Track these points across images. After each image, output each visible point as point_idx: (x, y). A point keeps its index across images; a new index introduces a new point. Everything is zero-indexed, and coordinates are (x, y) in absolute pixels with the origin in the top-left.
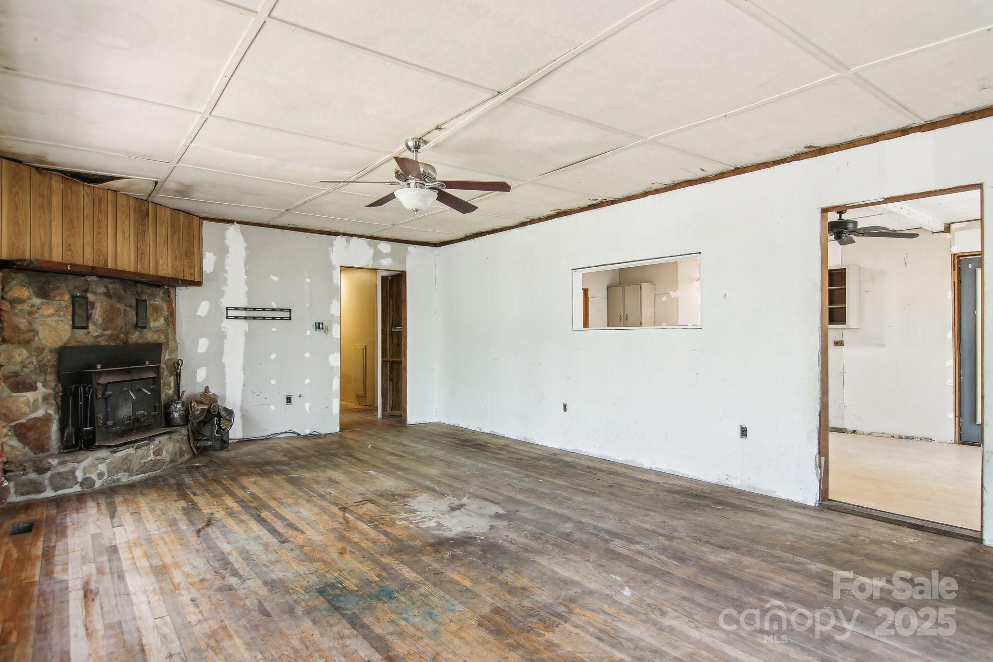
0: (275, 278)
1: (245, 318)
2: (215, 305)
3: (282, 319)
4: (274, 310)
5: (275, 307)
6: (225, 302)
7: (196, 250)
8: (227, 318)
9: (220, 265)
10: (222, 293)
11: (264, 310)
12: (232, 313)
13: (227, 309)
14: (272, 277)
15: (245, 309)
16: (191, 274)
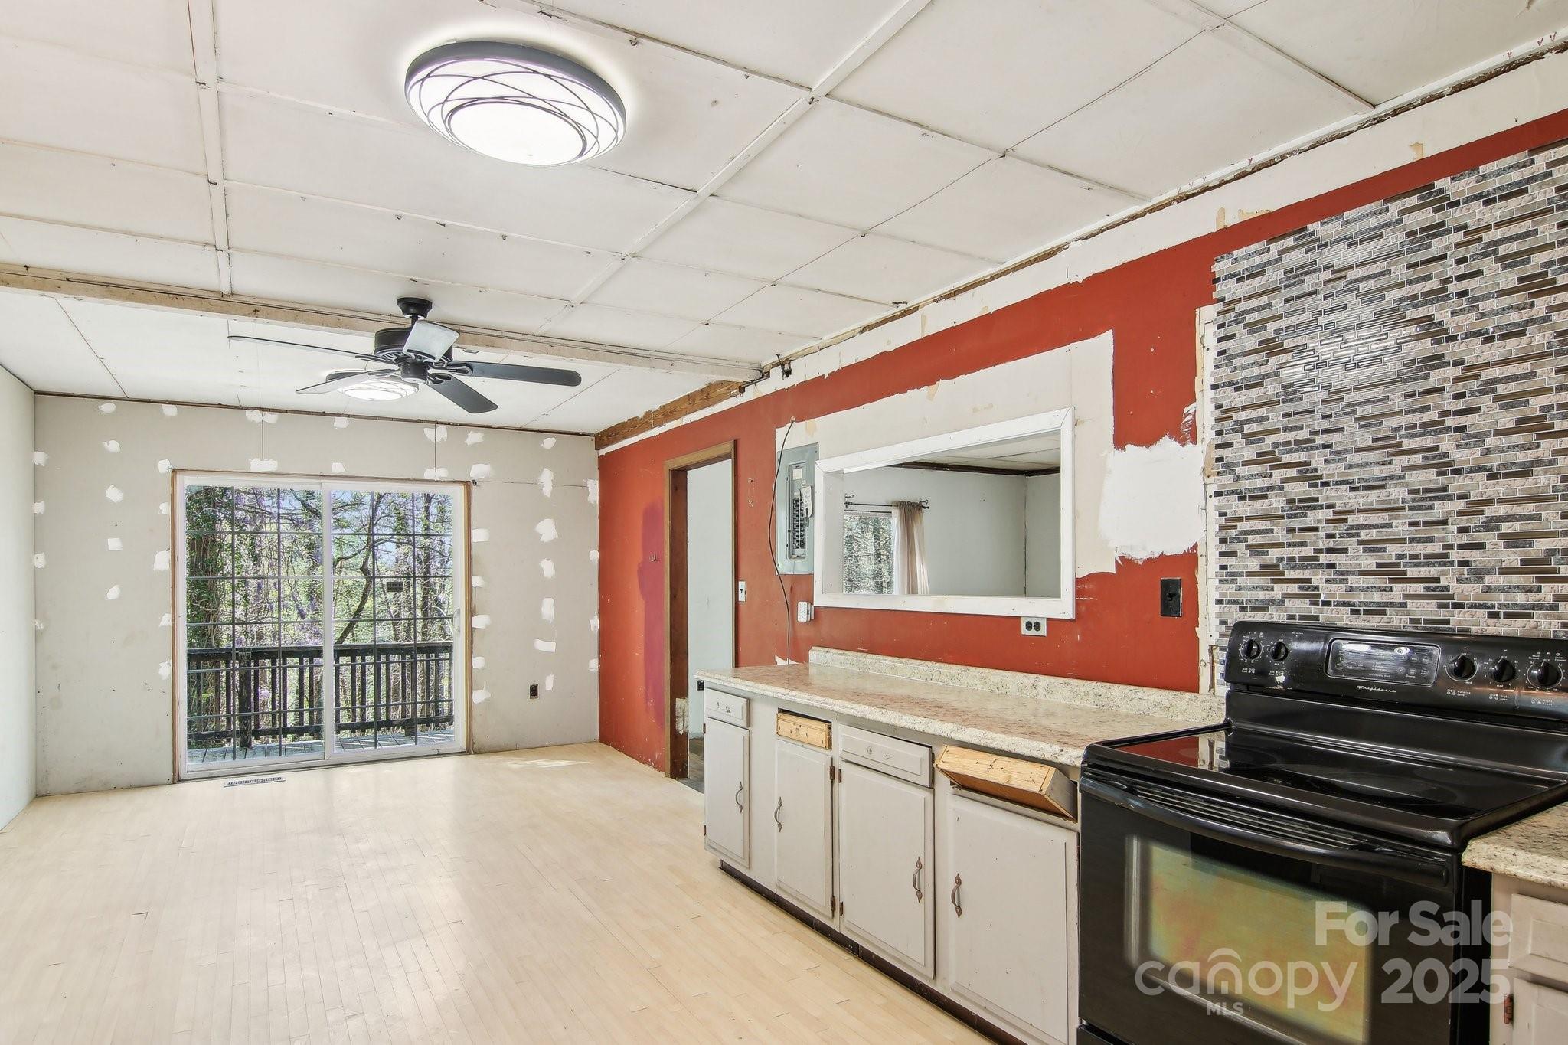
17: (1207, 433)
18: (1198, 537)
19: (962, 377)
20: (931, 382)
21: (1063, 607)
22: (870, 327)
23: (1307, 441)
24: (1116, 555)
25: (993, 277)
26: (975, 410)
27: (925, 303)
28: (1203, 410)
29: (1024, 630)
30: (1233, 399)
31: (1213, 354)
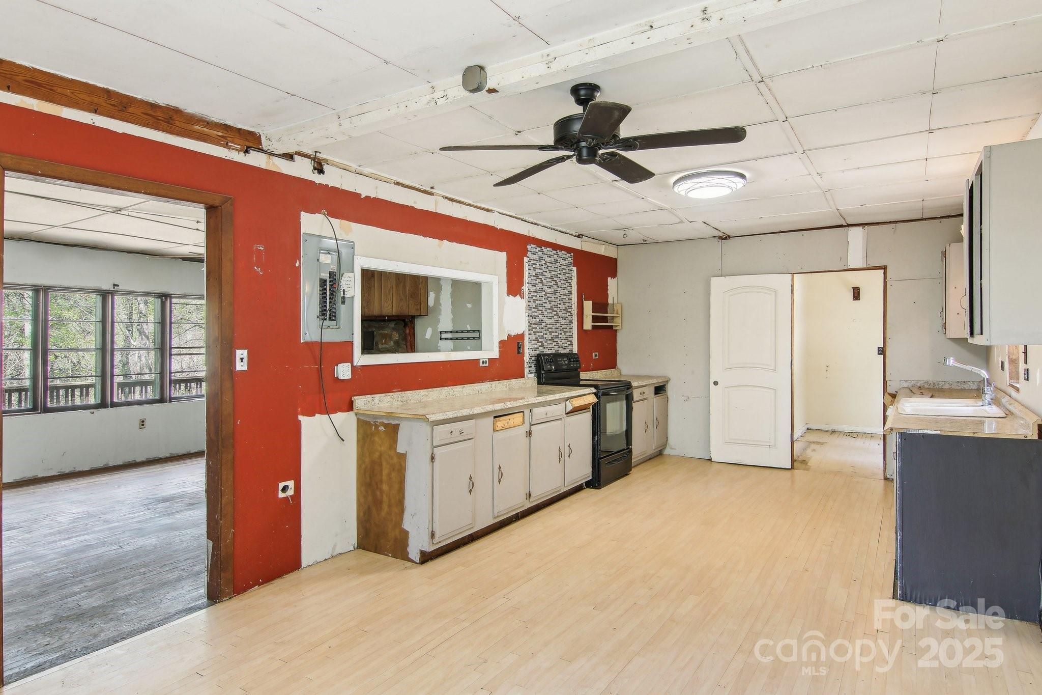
0: (469, 306)
1: (451, 339)
2: (434, 330)
3: (474, 338)
4: (468, 331)
5: (469, 329)
6: (441, 328)
7: (422, 291)
8: (440, 340)
9: (437, 300)
10: (438, 321)
11: (462, 332)
12: (444, 336)
13: (441, 332)
14: (467, 305)
15: (451, 332)
16: (417, 310)
17: (526, 296)
18: (524, 329)
19: (455, 244)
20: (441, 239)
21: (495, 354)
22: (403, 185)
23: (541, 304)
24: (507, 334)
25: (469, 205)
26: (461, 262)
27: (438, 195)
28: (525, 288)
29: (481, 365)
30: (533, 289)
31: (527, 273)
